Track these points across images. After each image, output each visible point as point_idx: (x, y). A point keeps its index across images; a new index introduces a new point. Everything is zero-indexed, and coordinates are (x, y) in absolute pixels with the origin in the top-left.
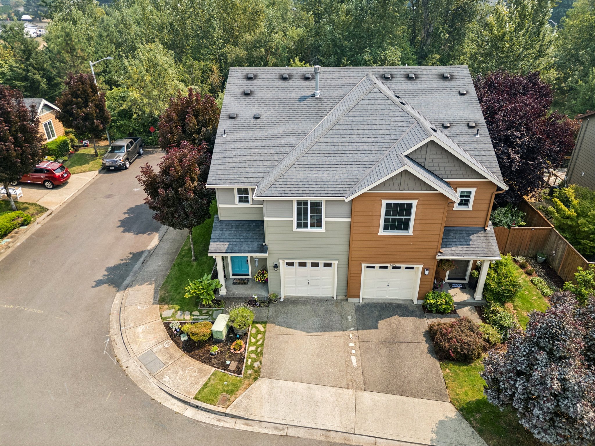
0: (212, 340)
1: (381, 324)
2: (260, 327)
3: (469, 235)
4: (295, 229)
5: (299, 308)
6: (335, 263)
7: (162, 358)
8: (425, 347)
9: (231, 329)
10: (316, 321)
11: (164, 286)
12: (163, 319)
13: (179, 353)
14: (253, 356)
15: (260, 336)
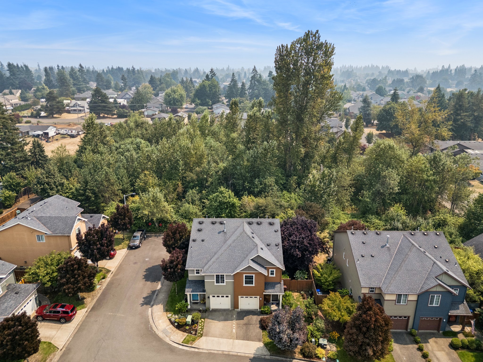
0: (186, 324)
1: (245, 318)
2: (203, 320)
3: (275, 285)
4: (215, 284)
5: (217, 313)
6: (230, 296)
7: (169, 331)
8: (258, 325)
9: (193, 321)
10: (223, 318)
11: (166, 305)
12: (168, 317)
13: (175, 329)
14: (200, 329)
15: (203, 323)
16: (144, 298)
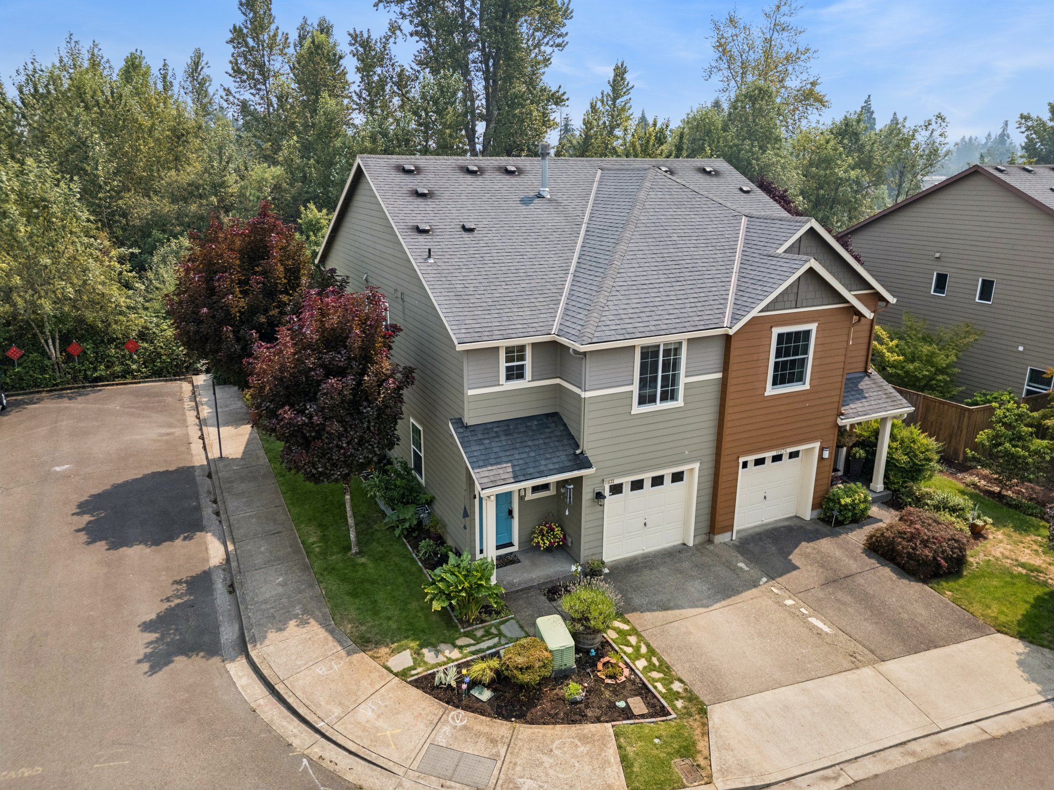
0: (554, 673)
1: (796, 559)
2: (618, 624)
3: (858, 384)
4: (635, 409)
6: (693, 469)
11: (337, 615)
12: (403, 675)
13: (502, 728)
14: (657, 675)
15: (632, 639)
16: (147, 627)
